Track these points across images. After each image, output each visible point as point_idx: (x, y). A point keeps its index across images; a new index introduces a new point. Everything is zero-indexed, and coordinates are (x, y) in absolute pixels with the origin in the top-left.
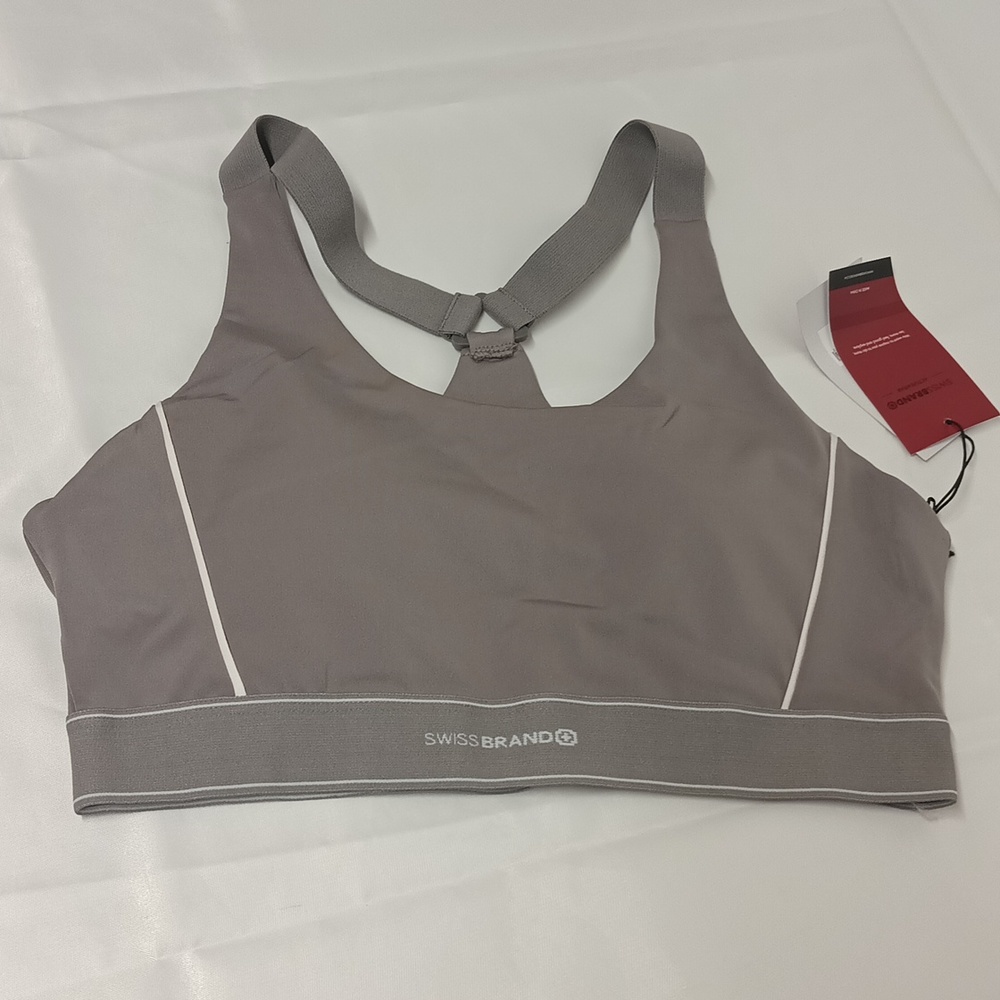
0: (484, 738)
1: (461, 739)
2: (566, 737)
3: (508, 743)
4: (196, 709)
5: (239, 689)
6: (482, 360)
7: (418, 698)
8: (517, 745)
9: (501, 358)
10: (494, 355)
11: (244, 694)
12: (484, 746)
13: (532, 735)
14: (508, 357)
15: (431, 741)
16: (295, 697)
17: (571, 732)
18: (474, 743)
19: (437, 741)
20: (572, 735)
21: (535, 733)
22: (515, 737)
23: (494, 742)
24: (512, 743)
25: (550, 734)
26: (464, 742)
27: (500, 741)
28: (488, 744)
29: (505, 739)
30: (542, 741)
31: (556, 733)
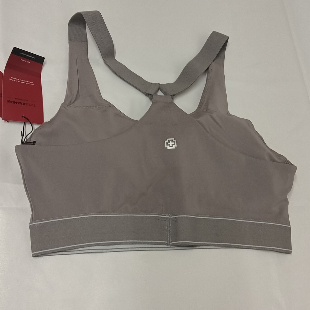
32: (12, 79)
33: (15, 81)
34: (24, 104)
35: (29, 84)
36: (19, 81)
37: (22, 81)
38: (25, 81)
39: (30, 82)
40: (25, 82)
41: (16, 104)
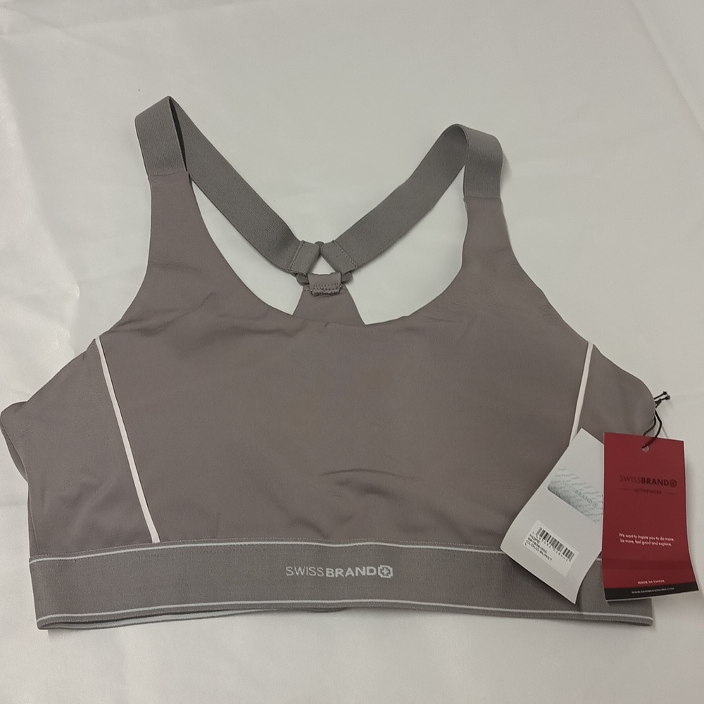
0: (327, 569)
1: (312, 571)
2: (385, 572)
3: (344, 573)
4: (125, 553)
5: (155, 538)
6: (317, 295)
7: (282, 541)
8: (351, 575)
9: (331, 294)
10: (326, 292)
11: (159, 541)
12: (327, 575)
13: (361, 569)
14: (336, 294)
15: (290, 573)
16: (194, 543)
17: (389, 567)
18: (321, 574)
19: (295, 572)
20: (389, 570)
21: (364, 568)
22: (349, 569)
23: (334, 572)
24: (347, 574)
25: (374, 569)
26: (313, 573)
27: (339, 572)
28: (331, 574)
29: (342, 570)
30: (368, 574)
31: (379, 568)
32: (668, 542)
33: (662, 539)
34: (643, 480)
35: (630, 536)
36: (652, 541)
37: (645, 540)
38: (639, 542)
39: (627, 541)
40: (638, 540)
41: (659, 480)
